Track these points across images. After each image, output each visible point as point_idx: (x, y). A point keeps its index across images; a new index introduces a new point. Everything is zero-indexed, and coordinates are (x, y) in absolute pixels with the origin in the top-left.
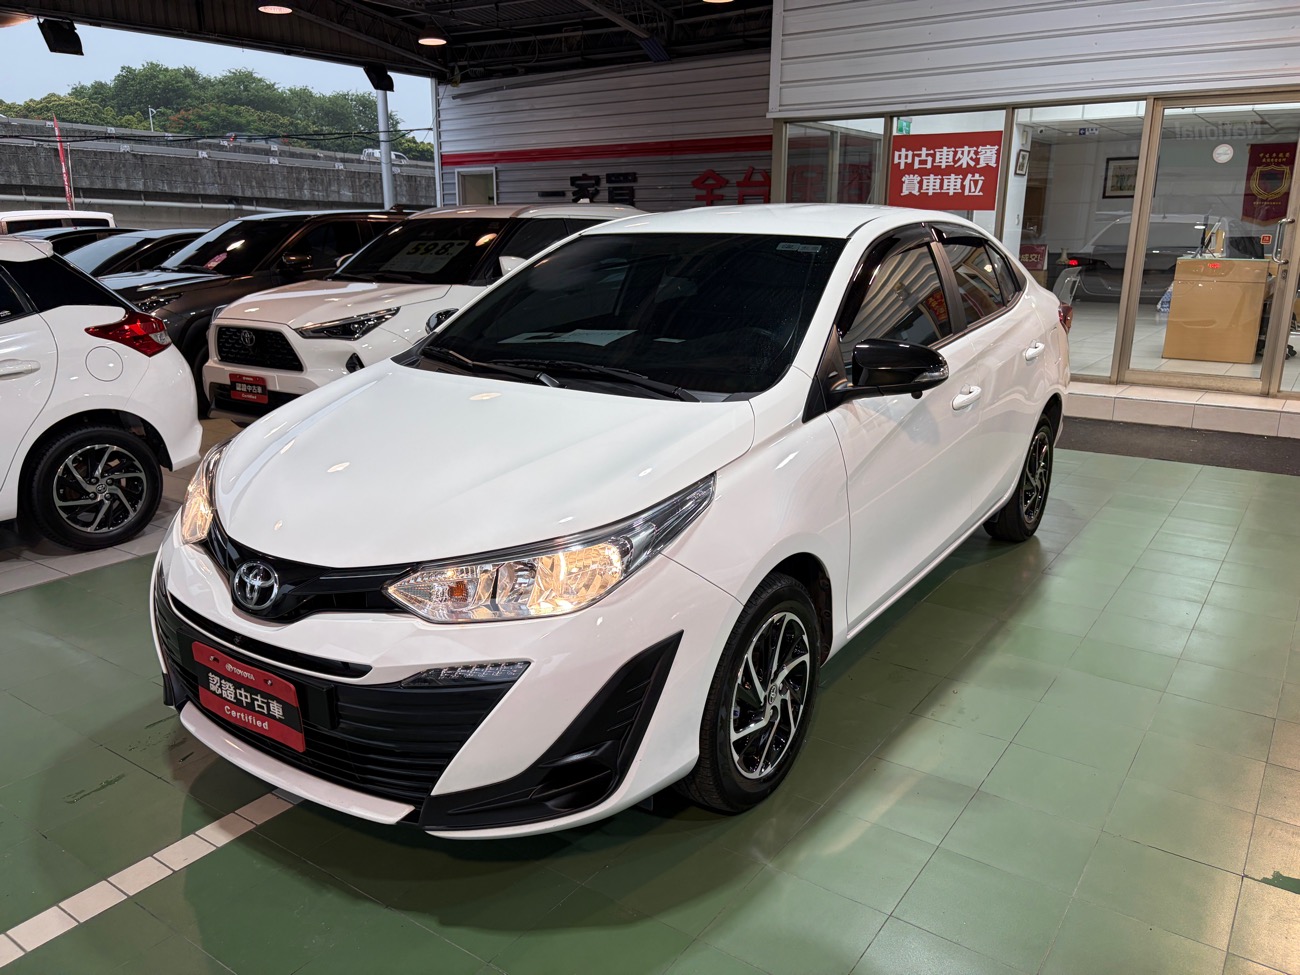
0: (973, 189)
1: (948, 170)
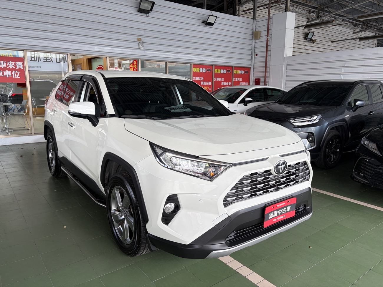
0: (16, 76)
1: (5, 69)
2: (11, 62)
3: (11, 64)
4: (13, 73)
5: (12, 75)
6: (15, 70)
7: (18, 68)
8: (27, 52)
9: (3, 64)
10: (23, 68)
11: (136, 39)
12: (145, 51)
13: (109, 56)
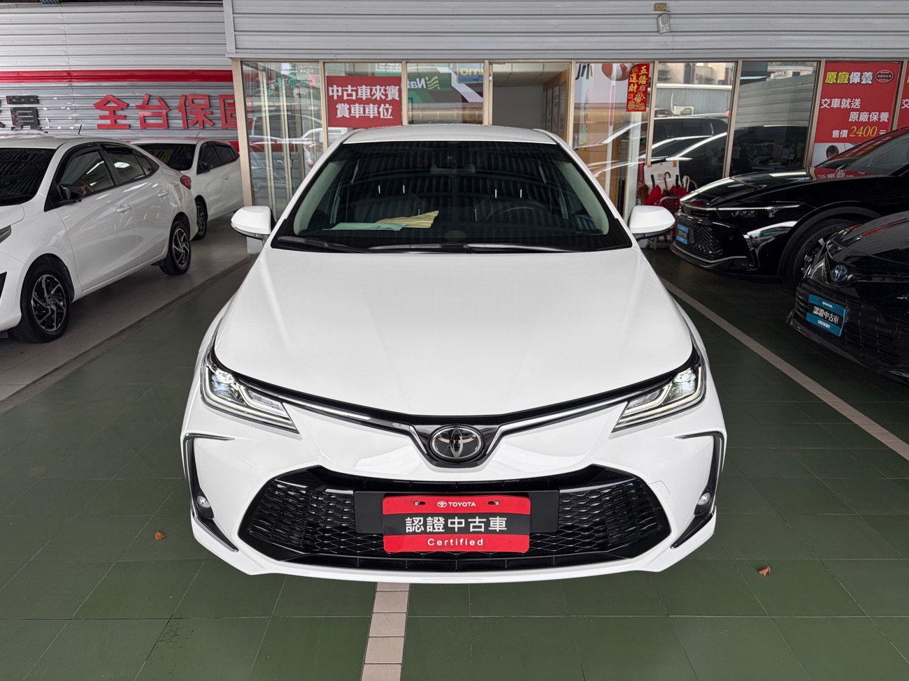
0: (386, 114)
1: (368, 101)
2: (378, 87)
3: (378, 90)
4: (381, 110)
5: (379, 113)
6: (385, 102)
7: (390, 98)
8: (408, 64)
9: (364, 92)
10: (398, 99)
11: (653, 8)
12: (674, 36)
13: (577, 59)
